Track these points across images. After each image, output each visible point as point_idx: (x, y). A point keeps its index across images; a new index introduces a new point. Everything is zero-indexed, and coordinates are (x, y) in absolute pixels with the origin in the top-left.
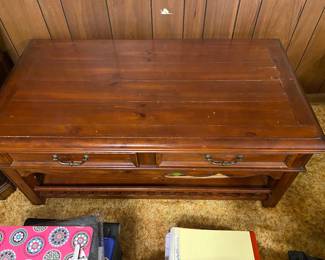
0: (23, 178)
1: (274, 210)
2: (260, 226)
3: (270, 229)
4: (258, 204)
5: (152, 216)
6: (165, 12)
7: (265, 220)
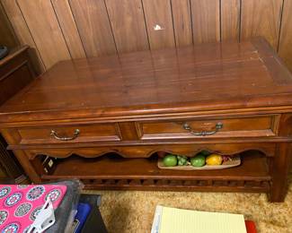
0: (31, 161)
1: (282, 204)
2: (265, 221)
3: (279, 225)
4: (263, 197)
5: (146, 209)
6: (158, 28)
7: (272, 215)
